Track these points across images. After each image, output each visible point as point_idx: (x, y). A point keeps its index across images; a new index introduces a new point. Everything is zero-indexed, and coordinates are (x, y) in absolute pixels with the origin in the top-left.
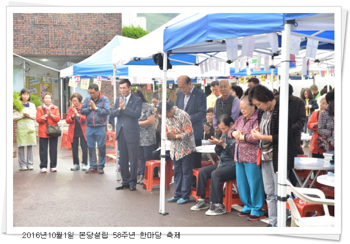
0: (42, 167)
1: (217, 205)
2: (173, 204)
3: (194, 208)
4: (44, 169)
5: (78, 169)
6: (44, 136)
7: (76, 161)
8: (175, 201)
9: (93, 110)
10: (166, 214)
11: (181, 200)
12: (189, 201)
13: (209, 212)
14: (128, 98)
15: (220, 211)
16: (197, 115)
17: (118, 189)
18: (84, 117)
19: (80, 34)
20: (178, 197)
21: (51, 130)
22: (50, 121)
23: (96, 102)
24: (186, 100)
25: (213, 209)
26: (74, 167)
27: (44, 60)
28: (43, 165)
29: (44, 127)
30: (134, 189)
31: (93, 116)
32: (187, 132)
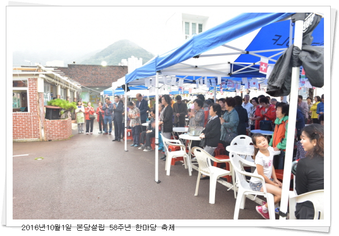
0: (87, 132)
1: (148, 147)
2: (132, 147)
3: (140, 148)
4: (87, 133)
5: (101, 133)
6: (88, 119)
7: (101, 130)
8: (133, 146)
9: (107, 108)
10: (127, 151)
11: (136, 145)
12: (139, 146)
13: (145, 150)
14: (118, 103)
15: (149, 149)
16: (143, 110)
17: (113, 141)
18: (103, 111)
19: (111, 78)
20: (135, 144)
21: (91, 116)
22: (90, 113)
23: (108, 105)
24: (140, 104)
25: (146, 149)
26: (100, 132)
27: (98, 88)
28: (87, 131)
29: (88, 115)
30: (120, 141)
31: (107, 111)
32: (138, 116)
